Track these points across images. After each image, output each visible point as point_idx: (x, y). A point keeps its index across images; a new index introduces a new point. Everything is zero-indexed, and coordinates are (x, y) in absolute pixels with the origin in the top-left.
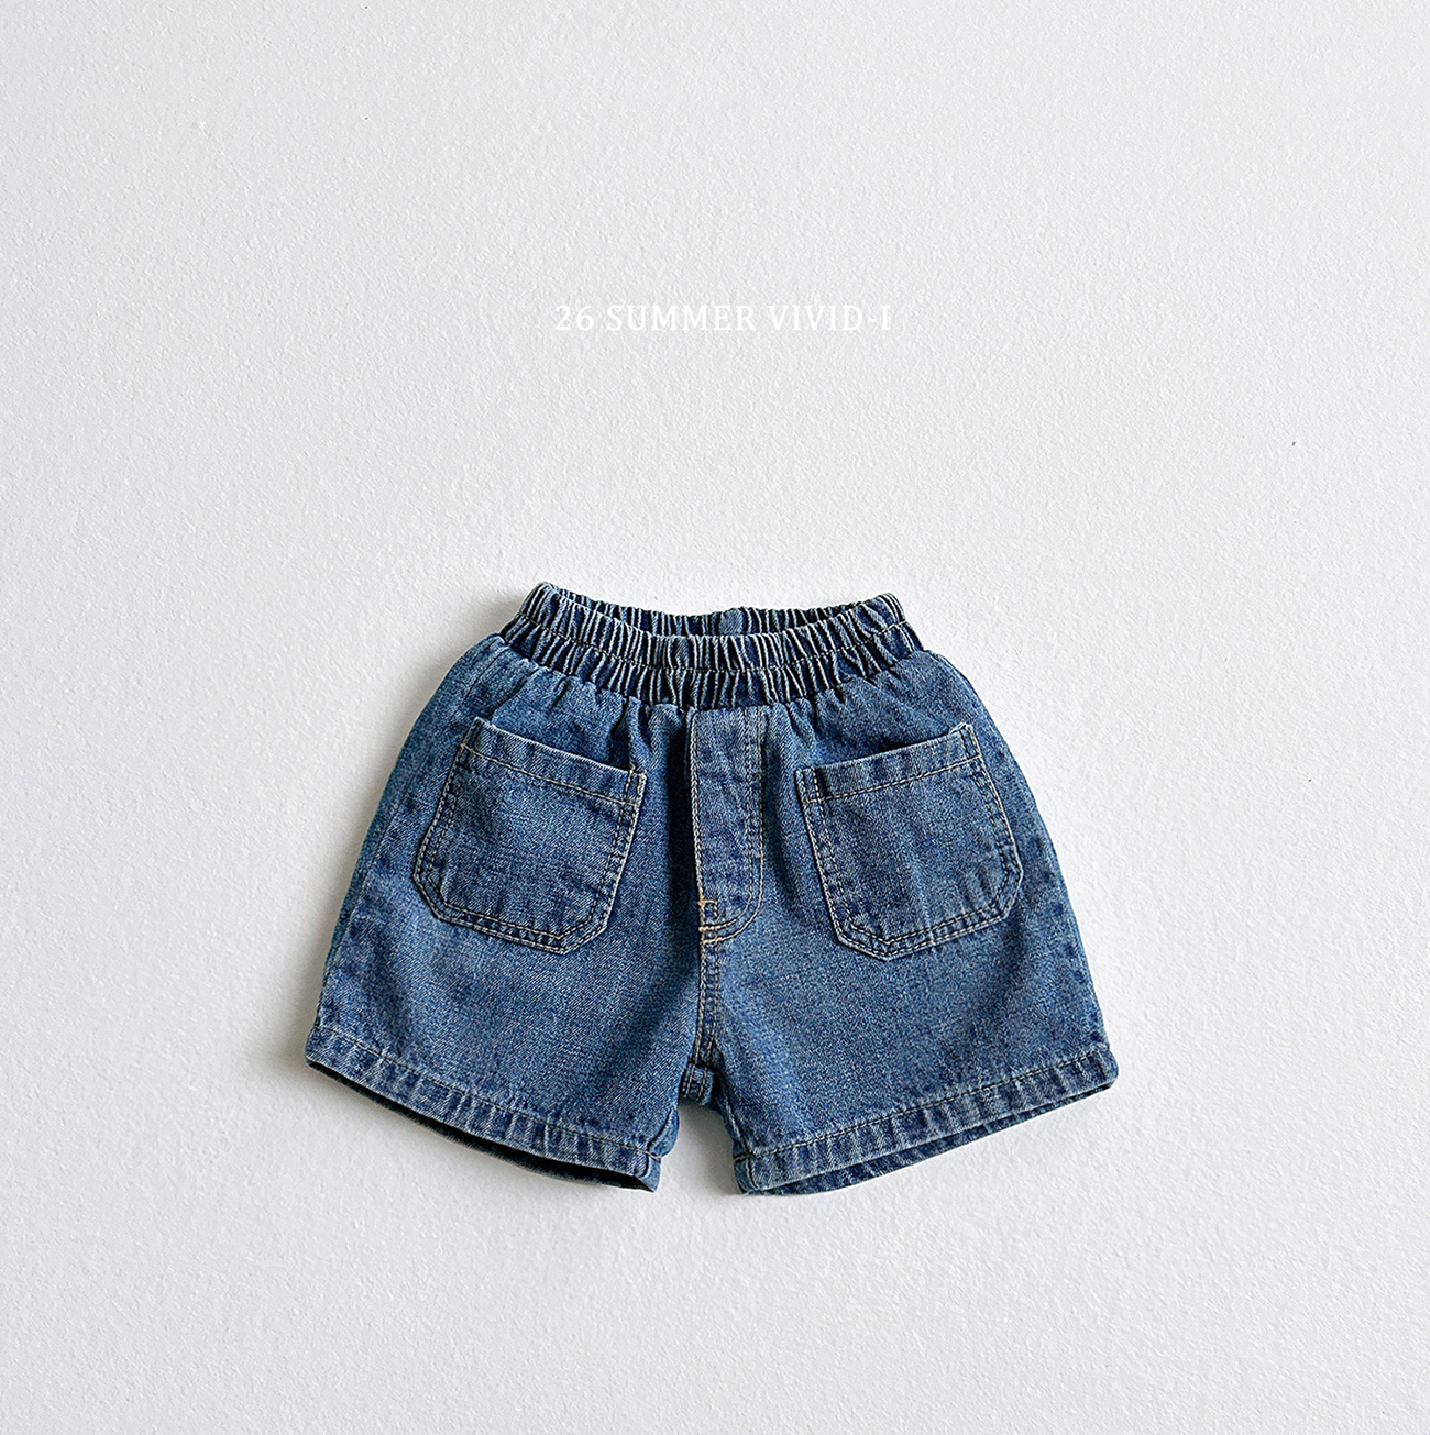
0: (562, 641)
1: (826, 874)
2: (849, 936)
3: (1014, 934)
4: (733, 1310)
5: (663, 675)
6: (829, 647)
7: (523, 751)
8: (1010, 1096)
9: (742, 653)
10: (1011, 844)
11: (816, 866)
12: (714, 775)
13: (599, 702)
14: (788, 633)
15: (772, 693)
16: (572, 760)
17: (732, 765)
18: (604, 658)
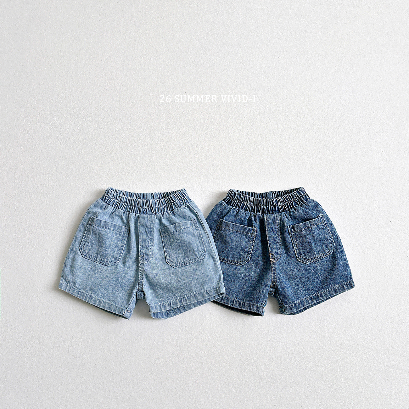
0: (237, 201)
1: (295, 247)
2: (300, 259)
3: (334, 256)
4: (280, 338)
5: (258, 207)
6: (292, 199)
7: (231, 226)
8: (335, 291)
9: (274, 202)
10: (332, 238)
11: (293, 245)
12: (271, 228)
13: (245, 214)
14: (283, 197)
15: (281, 210)
16: (242, 226)
17: (274, 225)
18: (246, 204)
